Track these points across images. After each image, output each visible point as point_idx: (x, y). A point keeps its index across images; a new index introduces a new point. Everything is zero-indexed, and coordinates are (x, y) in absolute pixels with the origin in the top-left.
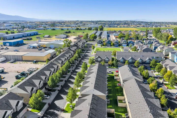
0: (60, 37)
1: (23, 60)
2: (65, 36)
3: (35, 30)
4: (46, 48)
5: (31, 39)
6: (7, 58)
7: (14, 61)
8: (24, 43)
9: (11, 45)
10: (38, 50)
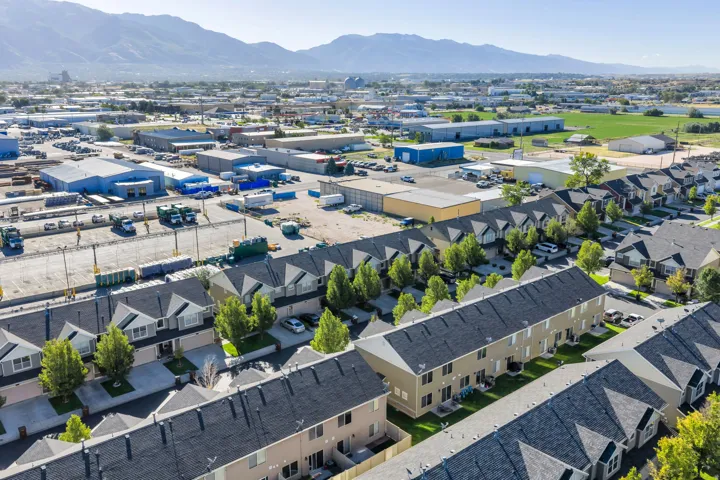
0: (628, 148)
1: (385, 210)
2: (661, 144)
3: (578, 111)
4: (513, 181)
5: (510, 145)
6: (348, 198)
7: (357, 208)
8: (465, 156)
9: (417, 159)
10: (478, 186)
